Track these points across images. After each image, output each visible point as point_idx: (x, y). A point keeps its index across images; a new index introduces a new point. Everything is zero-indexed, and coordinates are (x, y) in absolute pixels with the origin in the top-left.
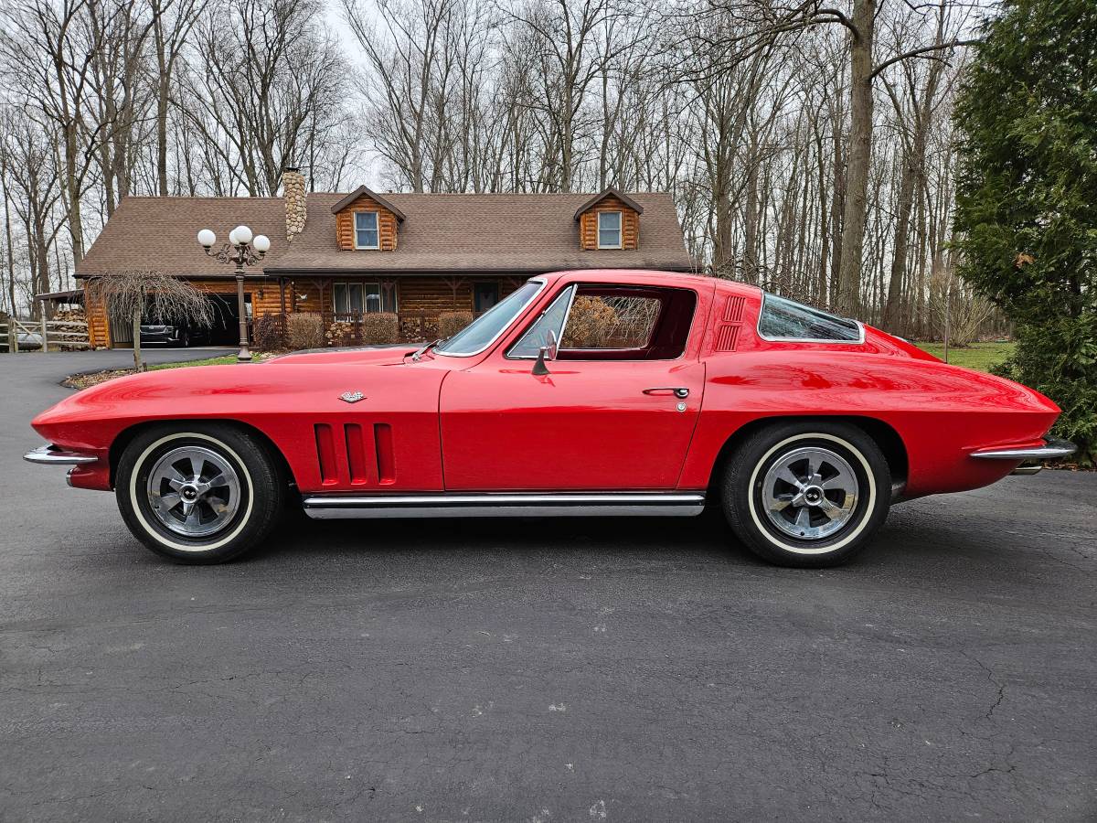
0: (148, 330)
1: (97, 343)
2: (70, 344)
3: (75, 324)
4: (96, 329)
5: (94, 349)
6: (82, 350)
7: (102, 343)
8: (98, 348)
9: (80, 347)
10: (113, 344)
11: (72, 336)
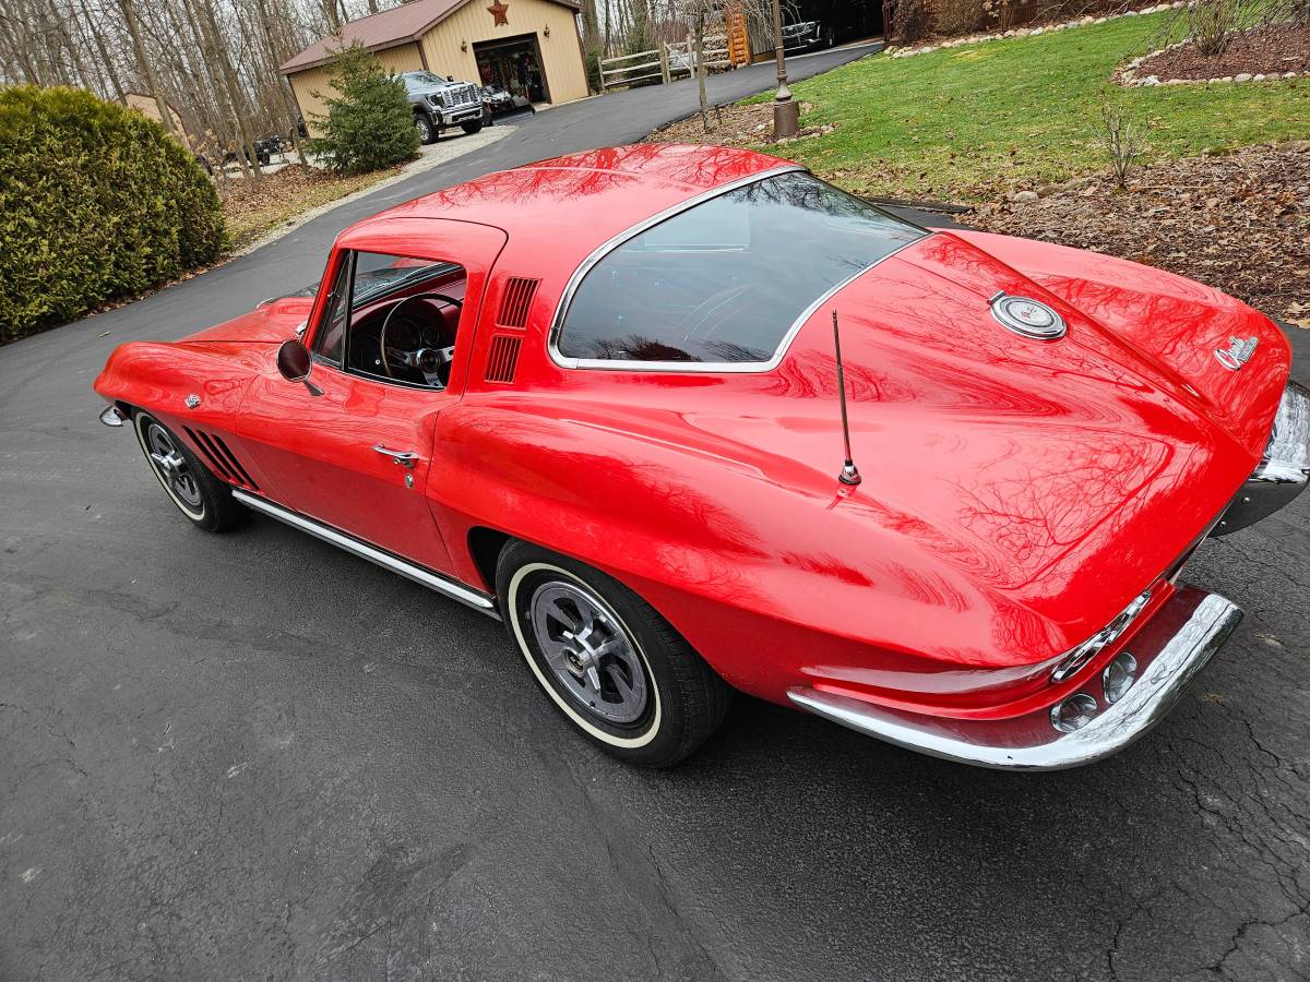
0: (789, 33)
1: (738, 59)
2: (715, 64)
3: (717, 38)
4: (736, 41)
5: (735, 67)
6: (726, 69)
7: (741, 58)
8: (739, 66)
9: (724, 66)
10: (753, 58)
11: (716, 54)
